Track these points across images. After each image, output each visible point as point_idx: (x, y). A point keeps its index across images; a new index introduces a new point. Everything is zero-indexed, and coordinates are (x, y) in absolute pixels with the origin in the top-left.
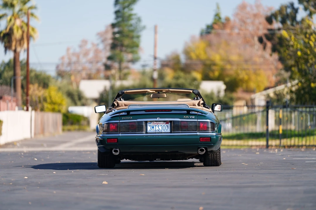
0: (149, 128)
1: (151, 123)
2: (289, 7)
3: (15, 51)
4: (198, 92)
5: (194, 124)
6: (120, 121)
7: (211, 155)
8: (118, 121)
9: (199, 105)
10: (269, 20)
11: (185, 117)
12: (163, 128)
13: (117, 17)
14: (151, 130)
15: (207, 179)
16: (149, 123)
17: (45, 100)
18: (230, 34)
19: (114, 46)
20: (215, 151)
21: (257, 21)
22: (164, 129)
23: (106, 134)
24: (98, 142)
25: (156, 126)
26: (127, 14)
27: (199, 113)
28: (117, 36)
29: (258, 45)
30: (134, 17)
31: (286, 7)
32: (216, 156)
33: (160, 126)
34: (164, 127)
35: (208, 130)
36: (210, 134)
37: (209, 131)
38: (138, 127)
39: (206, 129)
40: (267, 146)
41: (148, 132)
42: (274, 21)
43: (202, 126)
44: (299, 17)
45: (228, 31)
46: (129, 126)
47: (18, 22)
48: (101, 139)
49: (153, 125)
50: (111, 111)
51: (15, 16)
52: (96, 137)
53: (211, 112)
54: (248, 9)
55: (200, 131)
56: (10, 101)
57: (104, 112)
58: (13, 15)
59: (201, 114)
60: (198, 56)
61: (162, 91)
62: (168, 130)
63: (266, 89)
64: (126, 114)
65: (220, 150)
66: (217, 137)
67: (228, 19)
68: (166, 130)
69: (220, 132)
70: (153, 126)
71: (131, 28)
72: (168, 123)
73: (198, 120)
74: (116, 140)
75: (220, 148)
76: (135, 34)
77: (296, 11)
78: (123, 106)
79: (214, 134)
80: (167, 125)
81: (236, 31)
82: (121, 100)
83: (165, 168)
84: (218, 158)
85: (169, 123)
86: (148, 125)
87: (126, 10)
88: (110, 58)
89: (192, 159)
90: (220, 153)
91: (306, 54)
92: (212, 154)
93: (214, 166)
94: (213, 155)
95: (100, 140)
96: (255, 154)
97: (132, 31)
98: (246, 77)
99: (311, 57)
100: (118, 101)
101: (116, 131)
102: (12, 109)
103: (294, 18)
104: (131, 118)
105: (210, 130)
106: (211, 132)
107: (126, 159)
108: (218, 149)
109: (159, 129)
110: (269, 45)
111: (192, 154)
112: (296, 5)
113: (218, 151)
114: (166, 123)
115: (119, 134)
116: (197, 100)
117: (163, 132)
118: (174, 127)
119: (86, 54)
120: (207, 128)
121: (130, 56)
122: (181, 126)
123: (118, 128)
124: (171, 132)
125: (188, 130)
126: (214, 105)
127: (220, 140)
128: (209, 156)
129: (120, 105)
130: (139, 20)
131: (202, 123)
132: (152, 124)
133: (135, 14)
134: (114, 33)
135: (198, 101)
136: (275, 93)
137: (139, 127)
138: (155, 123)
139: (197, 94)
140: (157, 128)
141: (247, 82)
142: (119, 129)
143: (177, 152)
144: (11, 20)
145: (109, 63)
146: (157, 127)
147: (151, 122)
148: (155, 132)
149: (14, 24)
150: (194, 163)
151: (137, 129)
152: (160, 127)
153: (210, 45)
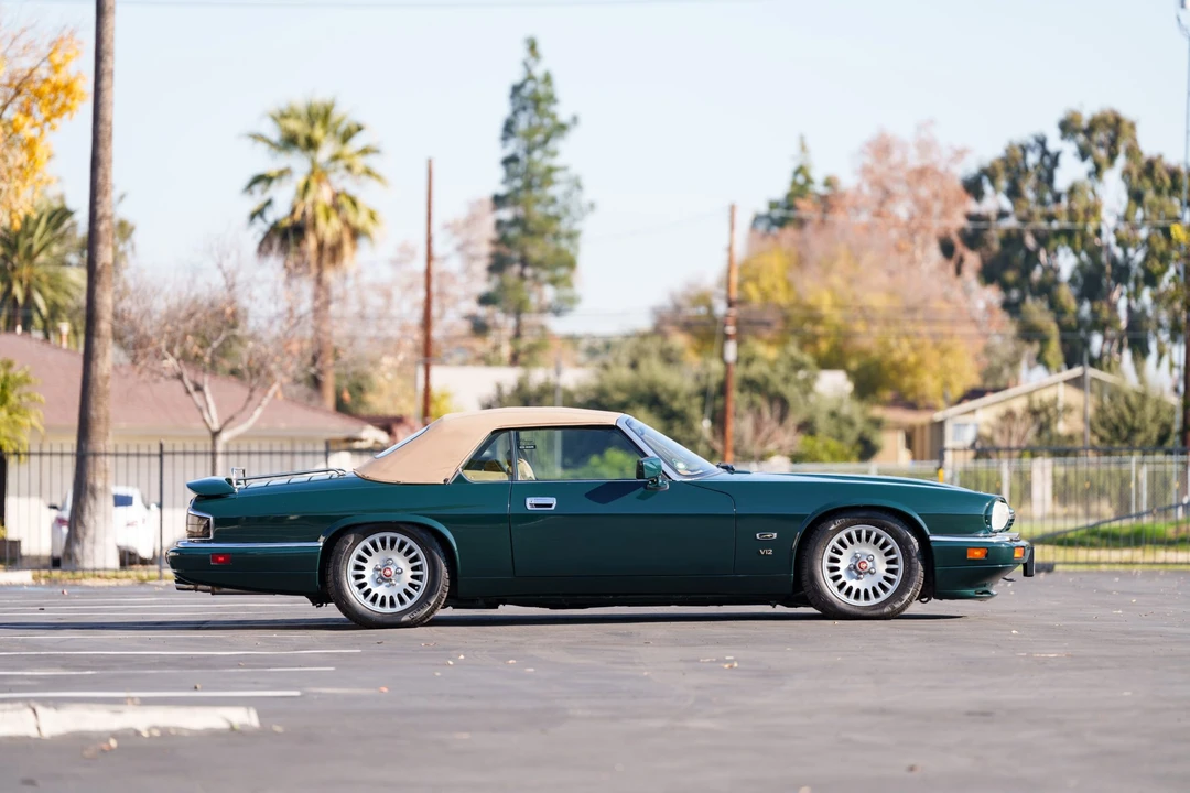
2: (1032, 149)
10: (973, 188)
13: (510, 176)
19: (498, 265)
26: (540, 168)
28: (513, 232)
30: (557, 176)
31: (1024, 149)
42: (988, 188)
44: (1062, 181)
47: (326, 194)
51: (318, 176)
54: (896, 157)
58: (313, 170)
60: (768, 295)
67: (832, 184)
71: (551, 210)
76: (563, 226)
77: (1051, 161)
87: (537, 155)
88: (486, 300)
97: (557, 218)
98: (912, 358)
103: (1046, 184)
110: (972, 260)
112: (1055, 143)
121: (549, 293)
133: (565, 168)
134: (499, 224)
141: (915, 370)
144: (306, 186)
145: (482, 311)
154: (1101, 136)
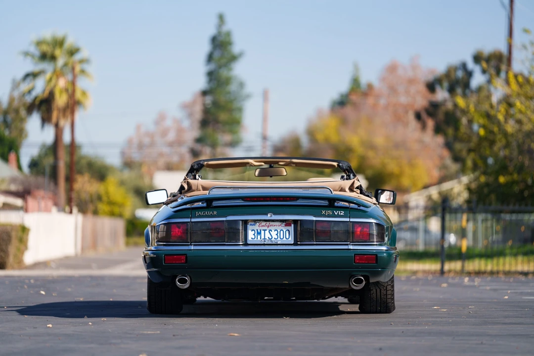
0: (251, 235)
1: (254, 225)
2: (460, 69)
3: (57, 126)
4: (348, 167)
5: (341, 228)
6: (193, 220)
7: (374, 290)
8: (188, 220)
9: (351, 189)
10: (431, 87)
11: (326, 212)
12: (279, 235)
13: (210, 80)
14: (256, 239)
15: (381, 349)
16: (251, 225)
17: (100, 198)
18: (375, 106)
19: (204, 123)
20: (384, 282)
21: (413, 89)
22: (282, 237)
23: (164, 245)
24: (148, 262)
25: (265, 230)
27: (352, 205)
29: (413, 123)
31: (456, 69)
32: (385, 294)
33: (273, 231)
34: (282, 232)
35: (371, 240)
36: (375, 247)
37: (373, 242)
38: (228, 232)
39: (366, 238)
40: (442, 272)
41: (249, 243)
42: (438, 88)
43: (359, 232)
45: (370, 101)
46: (211, 229)
47: (62, 83)
48: (152, 255)
49: (259, 229)
50: (176, 200)
51: (57, 74)
52: (143, 252)
53: (375, 204)
54: (400, 72)
55: (354, 241)
56: (43, 198)
57: (164, 203)
58: (55, 71)
59: (356, 206)
60: (327, 140)
61: (277, 163)
62: (290, 239)
63: (426, 187)
64: (205, 205)
65: (393, 282)
66: (390, 255)
67: (370, 87)
68: (285, 239)
69: (395, 245)
70: (259, 231)
72: (290, 225)
73: (352, 220)
74: (183, 258)
75: (393, 277)
77: (469, 74)
78: (200, 190)
79: (384, 248)
80: (288, 228)
81: (382, 102)
82: (195, 178)
83: (282, 317)
84: (389, 296)
85: (293, 225)
86: (250, 227)
87: (223, 70)
88: (199, 140)
89: (336, 297)
90: (393, 287)
91: (492, 132)
92: (377, 288)
93: (380, 312)
94: (378, 290)
95: (151, 258)
96: (440, 286)
98: (397, 171)
99: (499, 136)
100: (190, 181)
101: (184, 240)
102: (47, 210)
103: (466, 85)
104: (215, 213)
105: (375, 240)
106: (376, 245)
107: (205, 297)
108: (390, 280)
109: (270, 237)
110: (430, 123)
111: (336, 289)
112: (471, 65)
113: (389, 283)
114: (286, 225)
115: (190, 246)
116: (347, 179)
117: (279, 243)
118: (301, 234)
119: (164, 133)
120: (370, 235)
122: (315, 232)
123: (187, 233)
124: (295, 244)
125: (330, 239)
126: (380, 191)
127: (395, 261)
128: (372, 292)
129: (193, 188)
130: (242, 85)
131: (360, 226)
132: (257, 227)
135: (349, 182)
136: (440, 193)
137: (232, 233)
138: (264, 223)
139: (347, 170)
140: (268, 235)
141: (399, 176)
142: (189, 235)
143: (308, 284)
144: (51, 79)
145: (198, 147)
146: (267, 232)
147: (255, 221)
148: (263, 243)
149: (55, 86)
150: (337, 304)
151: (226, 236)
152: (274, 233)
153: (344, 122)
154: (493, 63)
